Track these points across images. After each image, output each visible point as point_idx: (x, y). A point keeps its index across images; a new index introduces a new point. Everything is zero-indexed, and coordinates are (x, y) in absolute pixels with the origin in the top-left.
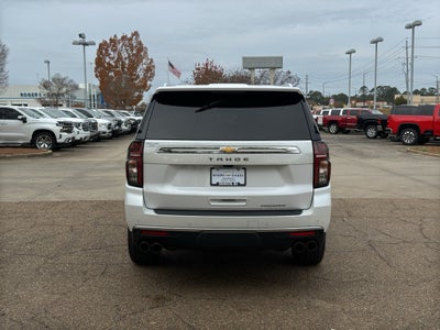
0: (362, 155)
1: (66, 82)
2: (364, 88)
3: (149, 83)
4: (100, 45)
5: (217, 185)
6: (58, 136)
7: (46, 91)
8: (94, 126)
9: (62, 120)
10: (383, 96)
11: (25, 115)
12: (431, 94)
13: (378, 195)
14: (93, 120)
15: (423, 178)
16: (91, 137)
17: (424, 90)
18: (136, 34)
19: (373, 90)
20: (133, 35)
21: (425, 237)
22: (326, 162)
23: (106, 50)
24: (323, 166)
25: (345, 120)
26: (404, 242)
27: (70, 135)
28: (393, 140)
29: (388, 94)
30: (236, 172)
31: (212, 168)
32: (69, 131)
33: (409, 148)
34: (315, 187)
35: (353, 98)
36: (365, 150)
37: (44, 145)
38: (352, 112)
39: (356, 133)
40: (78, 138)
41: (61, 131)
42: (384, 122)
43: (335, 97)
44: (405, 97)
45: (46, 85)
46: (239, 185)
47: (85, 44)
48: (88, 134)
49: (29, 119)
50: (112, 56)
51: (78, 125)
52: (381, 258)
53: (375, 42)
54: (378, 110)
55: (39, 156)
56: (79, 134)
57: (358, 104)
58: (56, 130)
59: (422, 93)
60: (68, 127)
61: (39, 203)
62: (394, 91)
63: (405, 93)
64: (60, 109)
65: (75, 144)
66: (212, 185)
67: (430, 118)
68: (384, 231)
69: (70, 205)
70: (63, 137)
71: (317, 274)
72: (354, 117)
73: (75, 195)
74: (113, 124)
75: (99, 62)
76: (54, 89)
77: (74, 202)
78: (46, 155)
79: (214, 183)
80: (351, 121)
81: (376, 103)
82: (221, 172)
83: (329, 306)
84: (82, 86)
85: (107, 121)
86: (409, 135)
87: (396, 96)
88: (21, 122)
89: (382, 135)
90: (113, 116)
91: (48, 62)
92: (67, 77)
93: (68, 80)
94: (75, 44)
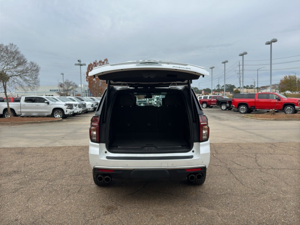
0: (219, 119)
1: (71, 84)
2: (218, 86)
4: (89, 66)
6: (65, 111)
7: (61, 89)
8: (84, 105)
9: (68, 103)
10: (228, 89)
11: (49, 101)
12: (251, 88)
13: (231, 141)
14: (84, 102)
15: (252, 131)
16: (83, 111)
17: (248, 86)
19: (223, 86)
21: (259, 165)
22: (206, 127)
24: (205, 129)
25: (210, 101)
26: (248, 168)
27: (72, 110)
28: (235, 111)
29: (230, 88)
32: (71, 108)
33: (243, 115)
35: (213, 90)
36: (221, 116)
37: (58, 116)
38: (214, 97)
39: (216, 107)
40: (76, 112)
41: (67, 108)
42: (230, 102)
43: (204, 90)
44: (239, 90)
45: (61, 86)
47: (81, 65)
48: (81, 109)
49: (51, 102)
51: (76, 105)
52: (237, 179)
53: (224, 63)
54: (226, 96)
55: (55, 121)
56: (77, 110)
57: (216, 93)
58: (64, 108)
59: (247, 87)
60: (70, 106)
61: (50, 148)
62: (233, 87)
63: (239, 88)
64: (68, 97)
65: (74, 115)
67: (253, 100)
68: (236, 162)
69: (67, 148)
70: (68, 112)
71: (201, 190)
72: (215, 99)
73: (70, 143)
74: (94, 104)
76: (66, 87)
77: (69, 147)
78: (59, 121)
80: (214, 101)
81: (225, 93)
83: (209, 212)
84: (80, 86)
85: (91, 103)
86: (243, 108)
87: (234, 89)
88: (46, 104)
89: (229, 109)
90: (94, 100)
91: (63, 74)
92: (72, 82)
93: (72, 83)
94: (76, 65)
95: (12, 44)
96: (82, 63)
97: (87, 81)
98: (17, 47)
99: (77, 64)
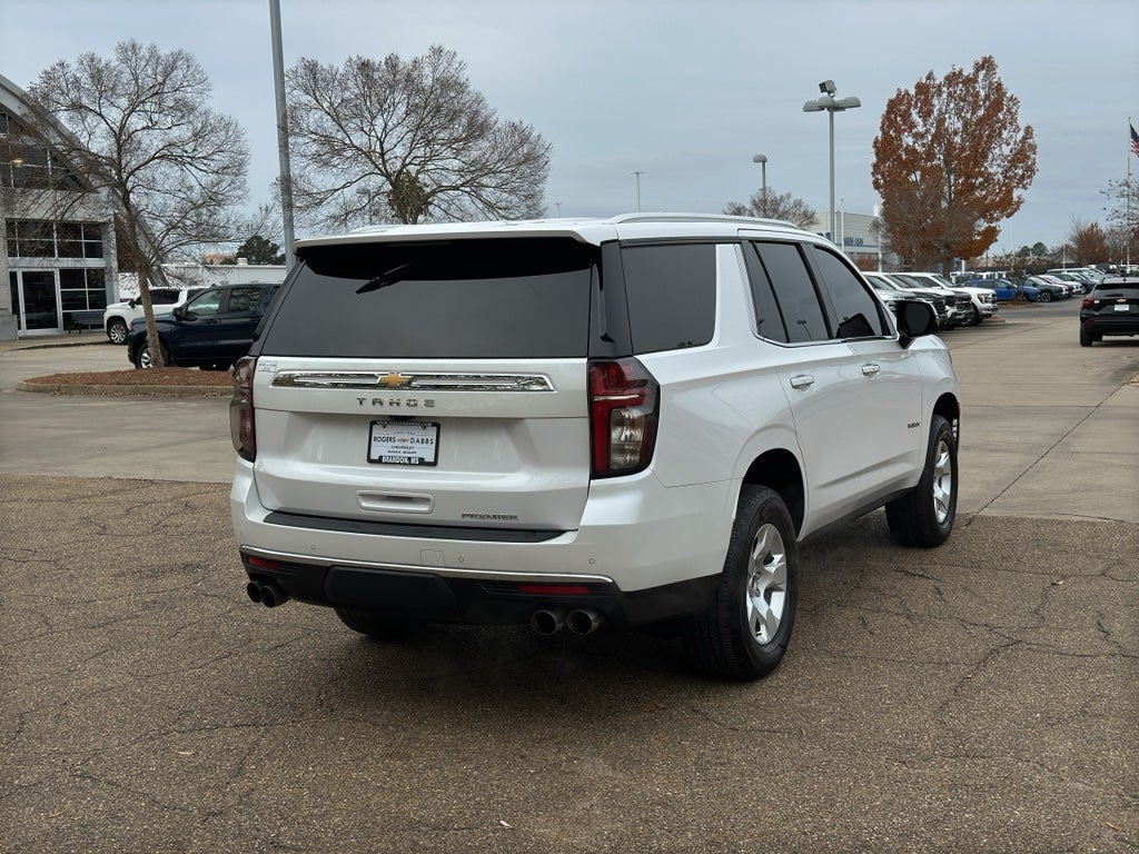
3: (1016, 193)
4: (891, 105)
5: (379, 461)
18: (987, 65)
20: (979, 68)
23: (906, 116)
24: (627, 424)
30: (418, 433)
31: (374, 421)
34: (593, 476)
46: (422, 463)
47: (834, 108)
50: (921, 129)
66: (370, 461)
75: (886, 148)
79: (374, 456)
82: (390, 431)
91: (764, 161)
92: (789, 195)
93: (791, 201)
94: (810, 108)
95: (440, 51)
96: (838, 98)
97: (876, 185)
98: (458, 59)
99: (813, 103)
